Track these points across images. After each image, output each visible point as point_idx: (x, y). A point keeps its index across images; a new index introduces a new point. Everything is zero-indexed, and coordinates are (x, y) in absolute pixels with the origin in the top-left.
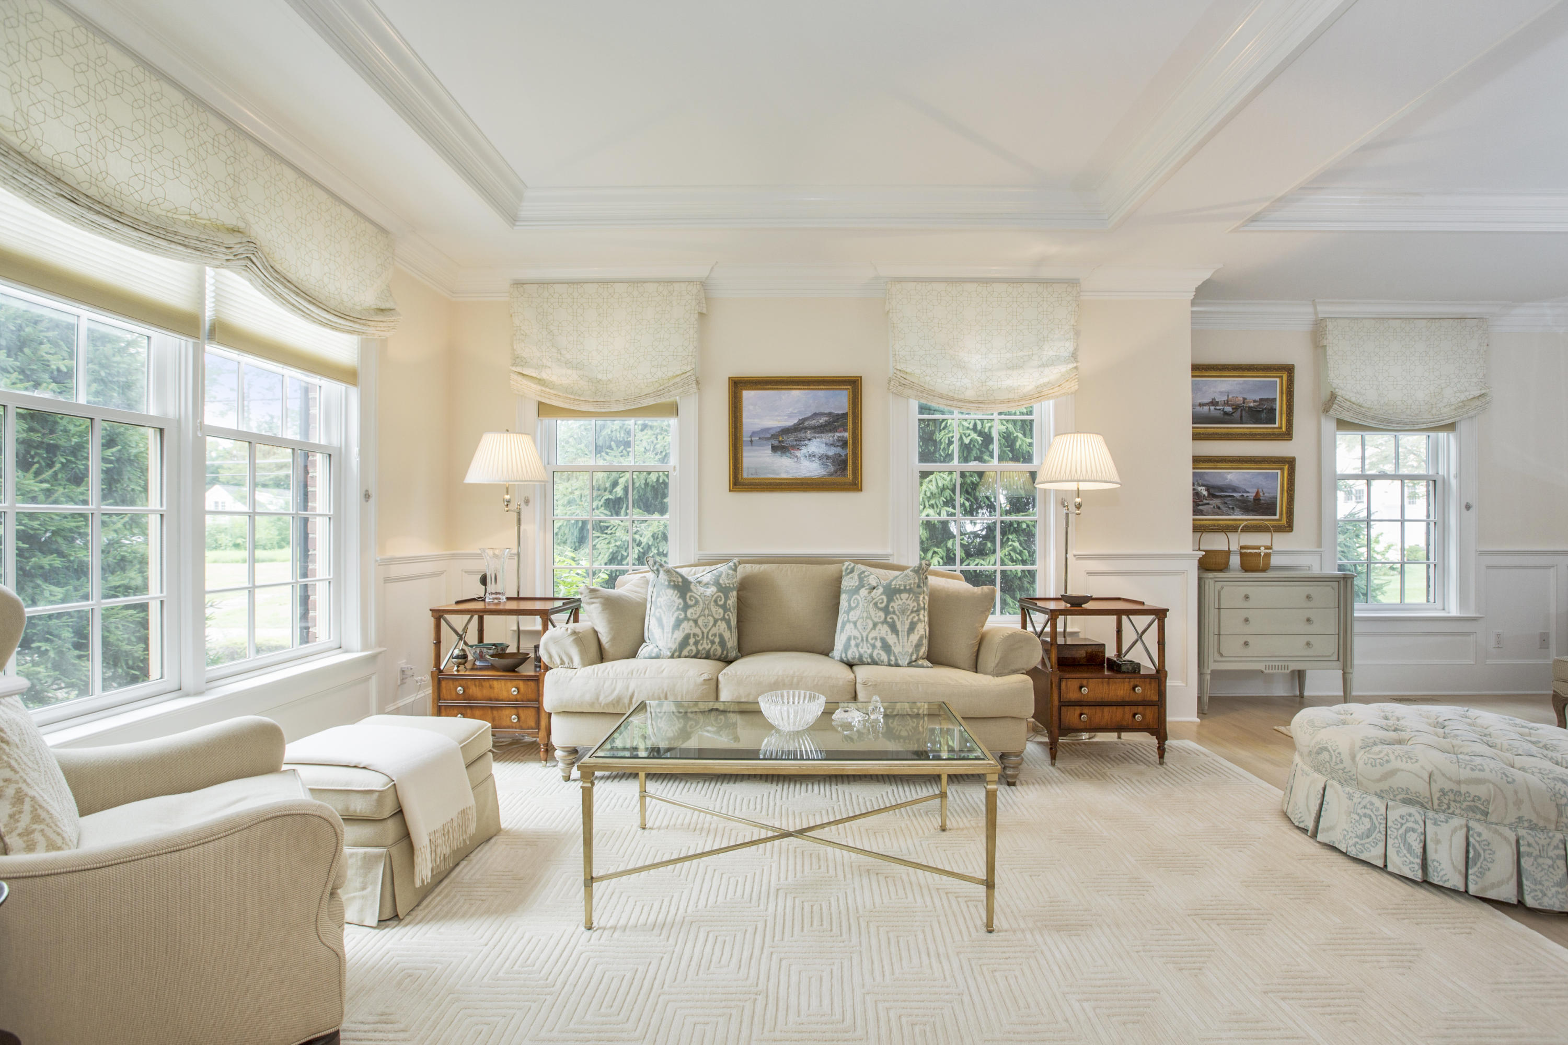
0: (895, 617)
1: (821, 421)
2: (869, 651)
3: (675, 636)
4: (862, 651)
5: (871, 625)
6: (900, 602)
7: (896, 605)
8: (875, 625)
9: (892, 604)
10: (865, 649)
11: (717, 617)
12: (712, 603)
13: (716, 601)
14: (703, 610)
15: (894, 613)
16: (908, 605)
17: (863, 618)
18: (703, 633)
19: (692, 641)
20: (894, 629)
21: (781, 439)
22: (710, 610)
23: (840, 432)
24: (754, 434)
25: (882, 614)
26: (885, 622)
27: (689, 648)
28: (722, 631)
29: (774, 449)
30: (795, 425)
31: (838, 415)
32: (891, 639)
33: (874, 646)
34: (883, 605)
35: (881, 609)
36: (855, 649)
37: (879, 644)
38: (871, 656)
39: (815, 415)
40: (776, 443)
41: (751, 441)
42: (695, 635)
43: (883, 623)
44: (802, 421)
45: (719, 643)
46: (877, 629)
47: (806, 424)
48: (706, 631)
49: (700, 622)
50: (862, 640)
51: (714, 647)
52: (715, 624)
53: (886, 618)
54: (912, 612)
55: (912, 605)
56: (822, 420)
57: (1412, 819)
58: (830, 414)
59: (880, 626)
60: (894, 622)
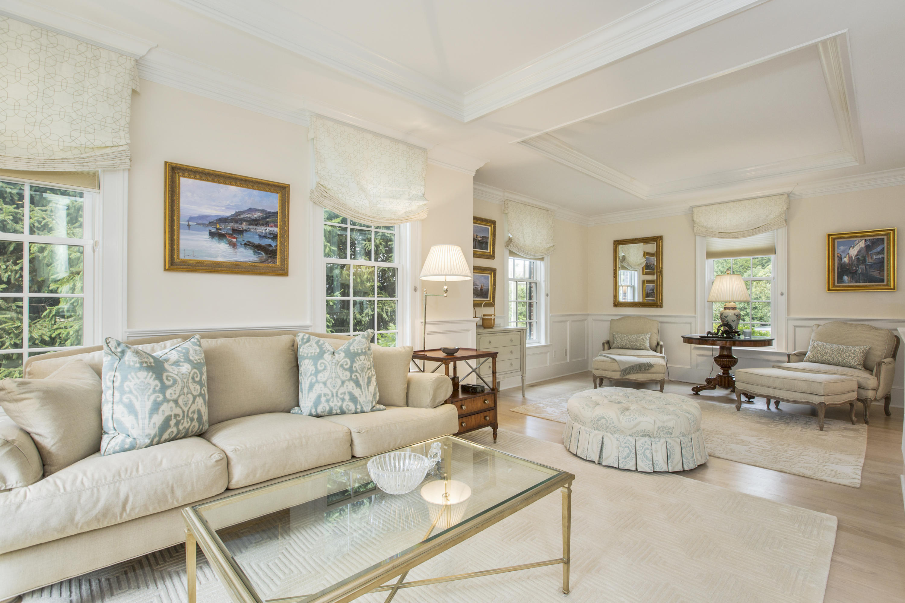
0: (358, 375)
1: (255, 216)
2: (339, 404)
3: (153, 421)
4: (332, 405)
5: (339, 383)
6: (360, 363)
7: (357, 365)
8: (343, 383)
9: (354, 365)
10: (335, 402)
11: (195, 393)
12: (190, 381)
13: (193, 378)
14: (182, 389)
15: (357, 371)
16: (365, 364)
17: (332, 378)
18: (183, 412)
19: (173, 422)
20: (358, 384)
21: (218, 226)
22: (188, 387)
23: (271, 227)
24: (191, 219)
25: (348, 374)
26: (351, 379)
27: (170, 430)
28: (199, 407)
29: (212, 234)
30: (232, 215)
31: (269, 213)
32: (357, 392)
33: (343, 400)
34: (348, 366)
35: (346, 370)
36: (326, 404)
37: (347, 397)
38: (341, 408)
39: (250, 210)
40: (214, 230)
41: (189, 226)
42: (176, 416)
43: (349, 380)
44: (238, 214)
45: (197, 419)
46: (345, 385)
47: (242, 216)
48: (186, 410)
49: (180, 402)
50: (333, 396)
51: (193, 423)
52: (194, 402)
53: (351, 376)
54: (368, 369)
55: (367, 364)
56: (257, 215)
57: (646, 444)
58: (262, 211)
59: (347, 383)
60: (357, 378)
